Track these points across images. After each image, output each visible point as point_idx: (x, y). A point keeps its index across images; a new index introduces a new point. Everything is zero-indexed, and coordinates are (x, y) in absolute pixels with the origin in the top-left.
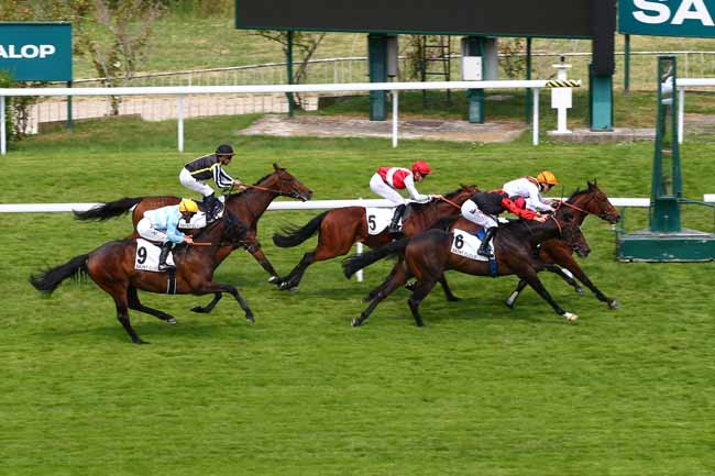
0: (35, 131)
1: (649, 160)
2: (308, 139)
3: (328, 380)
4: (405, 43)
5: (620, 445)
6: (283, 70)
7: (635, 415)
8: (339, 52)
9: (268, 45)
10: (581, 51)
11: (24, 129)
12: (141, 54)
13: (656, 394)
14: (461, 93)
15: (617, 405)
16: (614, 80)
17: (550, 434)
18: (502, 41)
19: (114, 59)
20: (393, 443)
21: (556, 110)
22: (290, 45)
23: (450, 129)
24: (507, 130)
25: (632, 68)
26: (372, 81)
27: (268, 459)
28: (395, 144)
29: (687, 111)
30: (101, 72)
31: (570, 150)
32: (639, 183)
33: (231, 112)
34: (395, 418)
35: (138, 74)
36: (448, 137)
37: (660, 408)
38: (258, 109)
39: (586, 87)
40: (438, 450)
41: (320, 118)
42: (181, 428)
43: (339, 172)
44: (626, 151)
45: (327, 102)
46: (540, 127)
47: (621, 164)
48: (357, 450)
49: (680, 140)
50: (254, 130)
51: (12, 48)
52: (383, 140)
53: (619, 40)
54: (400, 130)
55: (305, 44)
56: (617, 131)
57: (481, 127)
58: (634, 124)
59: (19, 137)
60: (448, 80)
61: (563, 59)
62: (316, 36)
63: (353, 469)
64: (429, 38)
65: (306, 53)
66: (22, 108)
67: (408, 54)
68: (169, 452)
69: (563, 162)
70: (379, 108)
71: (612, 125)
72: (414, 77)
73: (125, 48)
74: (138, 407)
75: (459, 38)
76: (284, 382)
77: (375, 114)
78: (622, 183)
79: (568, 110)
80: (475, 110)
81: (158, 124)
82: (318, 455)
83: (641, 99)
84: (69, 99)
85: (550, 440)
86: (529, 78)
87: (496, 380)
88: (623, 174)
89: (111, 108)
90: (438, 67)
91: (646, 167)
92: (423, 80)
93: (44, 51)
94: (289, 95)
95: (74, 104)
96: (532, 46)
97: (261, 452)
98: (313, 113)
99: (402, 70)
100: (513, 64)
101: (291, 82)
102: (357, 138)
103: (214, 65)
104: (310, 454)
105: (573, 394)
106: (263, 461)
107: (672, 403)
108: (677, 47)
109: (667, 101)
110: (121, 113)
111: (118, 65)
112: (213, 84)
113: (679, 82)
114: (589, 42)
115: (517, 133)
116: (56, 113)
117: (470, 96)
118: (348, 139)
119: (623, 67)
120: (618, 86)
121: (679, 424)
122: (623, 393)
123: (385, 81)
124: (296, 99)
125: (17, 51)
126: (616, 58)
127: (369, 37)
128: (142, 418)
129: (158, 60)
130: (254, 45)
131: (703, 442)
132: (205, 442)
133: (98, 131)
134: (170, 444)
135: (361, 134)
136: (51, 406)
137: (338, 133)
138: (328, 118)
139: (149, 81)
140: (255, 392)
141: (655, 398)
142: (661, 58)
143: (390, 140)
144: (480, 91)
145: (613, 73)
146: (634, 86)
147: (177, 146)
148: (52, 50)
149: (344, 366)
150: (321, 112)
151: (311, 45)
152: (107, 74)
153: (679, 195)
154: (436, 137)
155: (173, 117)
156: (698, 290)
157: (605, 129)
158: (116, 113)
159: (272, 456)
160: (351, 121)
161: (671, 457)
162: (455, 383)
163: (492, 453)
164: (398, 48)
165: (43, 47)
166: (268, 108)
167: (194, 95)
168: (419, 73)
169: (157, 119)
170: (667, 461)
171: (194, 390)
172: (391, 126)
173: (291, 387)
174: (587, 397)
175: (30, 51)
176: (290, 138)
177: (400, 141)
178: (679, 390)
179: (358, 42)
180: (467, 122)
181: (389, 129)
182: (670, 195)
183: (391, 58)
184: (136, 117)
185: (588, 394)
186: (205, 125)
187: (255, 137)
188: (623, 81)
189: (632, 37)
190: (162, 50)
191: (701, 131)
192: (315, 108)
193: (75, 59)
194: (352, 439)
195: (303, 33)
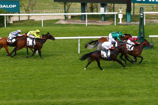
0: (12, 23)
1: (138, 29)
2: (68, 24)
3: (72, 73)
4: (89, 5)
5: (132, 86)
6: (64, 10)
7: (135, 80)
8: (75, 7)
9: (61, 5)
10: (125, 6)
11: (10, 22)
12: (34, 7)
13: (139, 76)
14: (100, 15)
15: (131, 79)
16: (131, 12)
17: (118, 84)
18: (108, 4)
19: (28, 8)
20: (86, 86)
21: (119, 18)
22: (65, 5)
23: (98, 22)
24: (109, 22)
25: (135, 10)
26: (82, 13)
27: (60, 90)
28: (87, 25)
29: (146, 19)
30: (26, 11)
31: (122, 26)
32: (136, 33)
33: (53, 19)
34: (86, 81)
35: (34, 11)
36: (97, 24)
37: (140, 79)
38: (58, 18)
39: (125, 14)
40: (95, 88)
41: (71, 20)
42: (42, 83)
43: (75, 31)
44: (134, 27)
45: (73, 17)
46: (116, 22)
47: (132, 29)
48: (78, 88)
49: (144, 24)
50: (58, 23)
51: (7, 5)
52: (84, 24)
53: (132, 4)
54: (88, 22)
55: (68, 5)
56: (132, 23)
57: (104, 22)
58: (135, 21)
59: (9, 24)
60: (97, 12)
61: (121, 8)
62: (70, 3)
63: (77, 92)
64: (94, 4)
65: (68, 7)
66: (9, 18)
67: (89, 7)
68: (39, 89)
69: (121, 29)
70: (83, 18)
71: (131, 21)
72: (91, 12)
73: (31, 6)
74: (33, 79)
75: (100, 4)
76: (63, 74)
77: (83, 19)
78: (132, 33)
79: (122, 18)
80: (103, 18)
81: (38, 21)
82: (70, 89)
83: (137, 16)
84: (19, 16)
85: (117, 86)
86: (114, 12)
87: (107, 73)
88: (133, 32)
89: (28, 18)
90: (95, 9)
91: (137, 30)
92: (92, 12)
93: (14, 6)
94: (65, 15)
95: (20, 17)
96: (115, 5)
97: (59, 88)
98: (70, 19)
99: (88, 10)
100: (111, 9)
101: (65, 13)
102: (79, 24)
103: (49, 9)
104: (68, 89)
105: (122, 76)
106: (59, 90)
107: (142, 78)
108: (144, 6)
109: (142, 17)
110: (30, 19)
111: (29, 9)
112: (49, 13)
113: (144, 13)
114: (126, 5)
115: (112, 23)
116: (16, 19)
117: (102, 16)
118: (77, 24)
119: (133, 10)
120: (132, 14)
121: (144, 82)
122: (132, 76)
123: (84, 13)
124: (66, 16)
125: (8, 6)
126: (132, 8)
127: (81, 4)
128: (34, 81)
129: (38, 8)
130: (58, 5)
131: (148, 86)
132: (47, 86)
133: (25, 23)
134: (39, 87)
135: (80, 23)
136: (15, 79)
137: (75, 23)
138: (73, 20)
139: (36, 13)
140: (57, 76)
141: (139, 77)
142: (140, 8)
143: (86, 25)
144: (104, 15)
145: (131, 11)
146: (135, 14)
147: (42, 26)
148: (16, 6)
149: (76, 71)
150: (72, 19)
151: (69, 5)
152: (27, 11)
153: (144, 36)
154: (95, 24)
155: (41, 20)
156: (148, 55)
157: (129, 22)
158: (29, 19)
159: (61, 89)
160: (78, 21)
161: (142, 89)
162: (98, 74)
163: (106, 88)
164: (87, 6)
165: (14, 5)
166: (61, 18)
167: (45, 15)
168: (92, 11)
169: (38, 20)
170: (141, 90)
171: (44, 76)
172: (86, 22)
173: (64, 75)
174: (125, 77)
175: (11, 6)
176: (65, 24)
177: (88, 25)
178: (144, 75)
179: (79, 5)
180: (101, 21)
181: (85, 22)
182: (142, 36)
183: (86, 8)
184: (33, 20)
185: (125, 76)
186: (48, 22)
187: (58, 24)
188: (133, 12)
189: (135, 4)
190: (39, 6)
191: (149, 23)
192: (70, 18)
193: (20, 8)
194: (77, 86)
195: (68, 3)
